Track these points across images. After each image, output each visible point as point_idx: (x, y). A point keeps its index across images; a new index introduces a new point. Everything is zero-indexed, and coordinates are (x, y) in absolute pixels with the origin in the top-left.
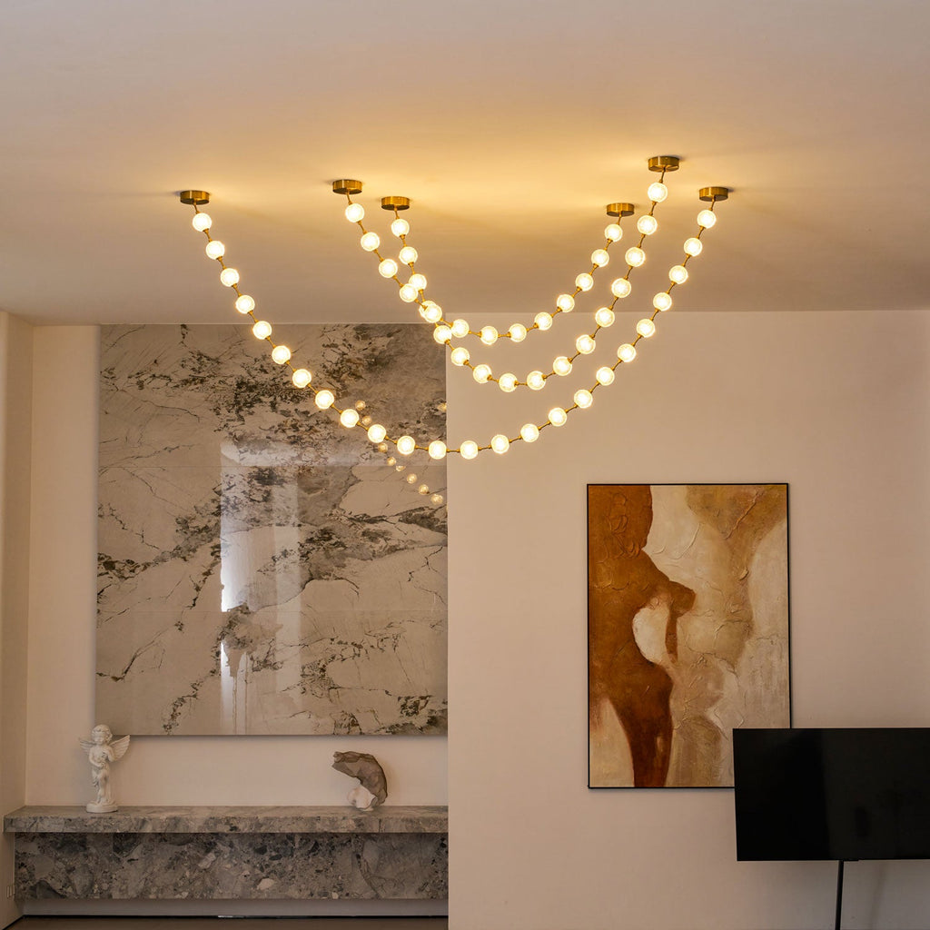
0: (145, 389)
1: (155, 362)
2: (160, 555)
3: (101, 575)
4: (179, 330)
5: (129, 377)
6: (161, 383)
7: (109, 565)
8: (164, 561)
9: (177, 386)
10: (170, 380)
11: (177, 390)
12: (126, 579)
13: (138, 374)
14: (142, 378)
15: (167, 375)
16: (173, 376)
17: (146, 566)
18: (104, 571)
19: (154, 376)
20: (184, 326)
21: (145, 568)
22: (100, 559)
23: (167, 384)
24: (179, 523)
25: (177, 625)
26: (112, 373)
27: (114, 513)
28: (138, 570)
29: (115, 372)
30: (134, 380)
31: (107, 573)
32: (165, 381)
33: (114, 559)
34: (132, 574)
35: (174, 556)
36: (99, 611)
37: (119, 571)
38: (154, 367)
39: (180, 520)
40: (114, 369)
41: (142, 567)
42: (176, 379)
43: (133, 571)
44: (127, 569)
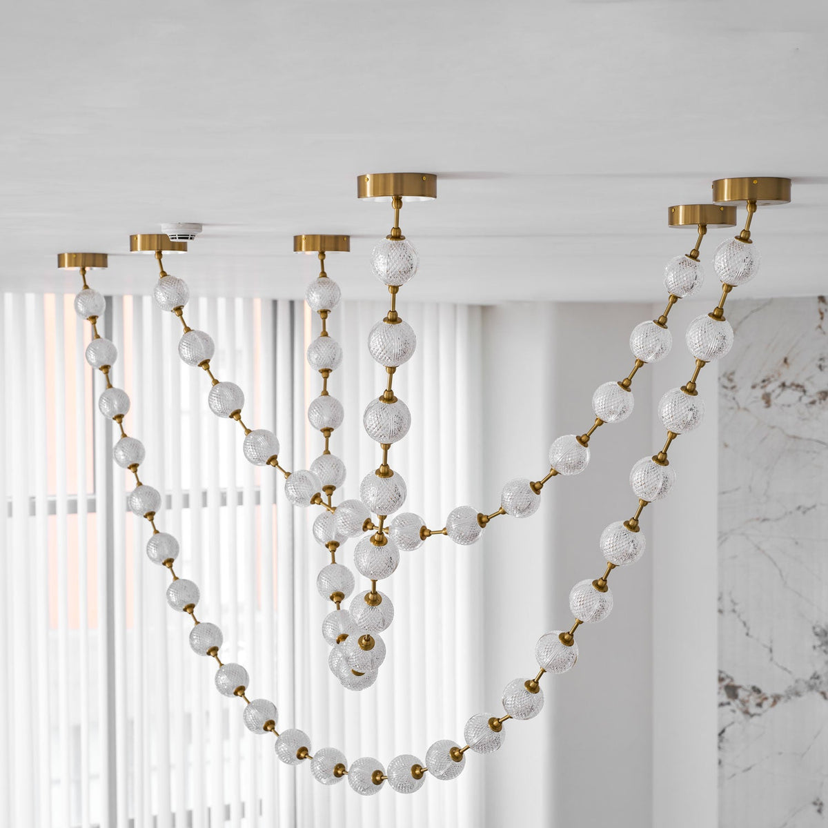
0: (773, 408)
1: (785, 361)
2: (792, 683)
3: (721, 705)
4: (816, 306)
5: (754, 387)
6: (791, 396)
7: (732, 691)
8: (798, 694)
9: (813, 403)
10: (805, 391)
11: (814, 408)
12: (752, 716)
13: (764, 381)
14: (769, 388)
15: (800, 383)
16: (808, 387)
17: (776, 699)
18: (725, 699)
19: (783, 385)
20: (822, 299)
21: (775, 703)
22: (721, 680)
23: (800, 399)
24: (817, 634)
25: (815, 804)
26: (731, 380)
27: (737, 608)
28: (766, 704)
29: (736, 378)
30: (759, 392)
31: (729, 704)
32: (798, 394)
33: (737, 683)
34: (758, 710)
35: (811, 688)
36: (720, 762)
37: (744, 702)
38: (784, 370)
39: (818, 630)
40: (733, 373)
41: (771, 701)
42: (813, 391)
43: (759, 705)
44: (753, 700)
